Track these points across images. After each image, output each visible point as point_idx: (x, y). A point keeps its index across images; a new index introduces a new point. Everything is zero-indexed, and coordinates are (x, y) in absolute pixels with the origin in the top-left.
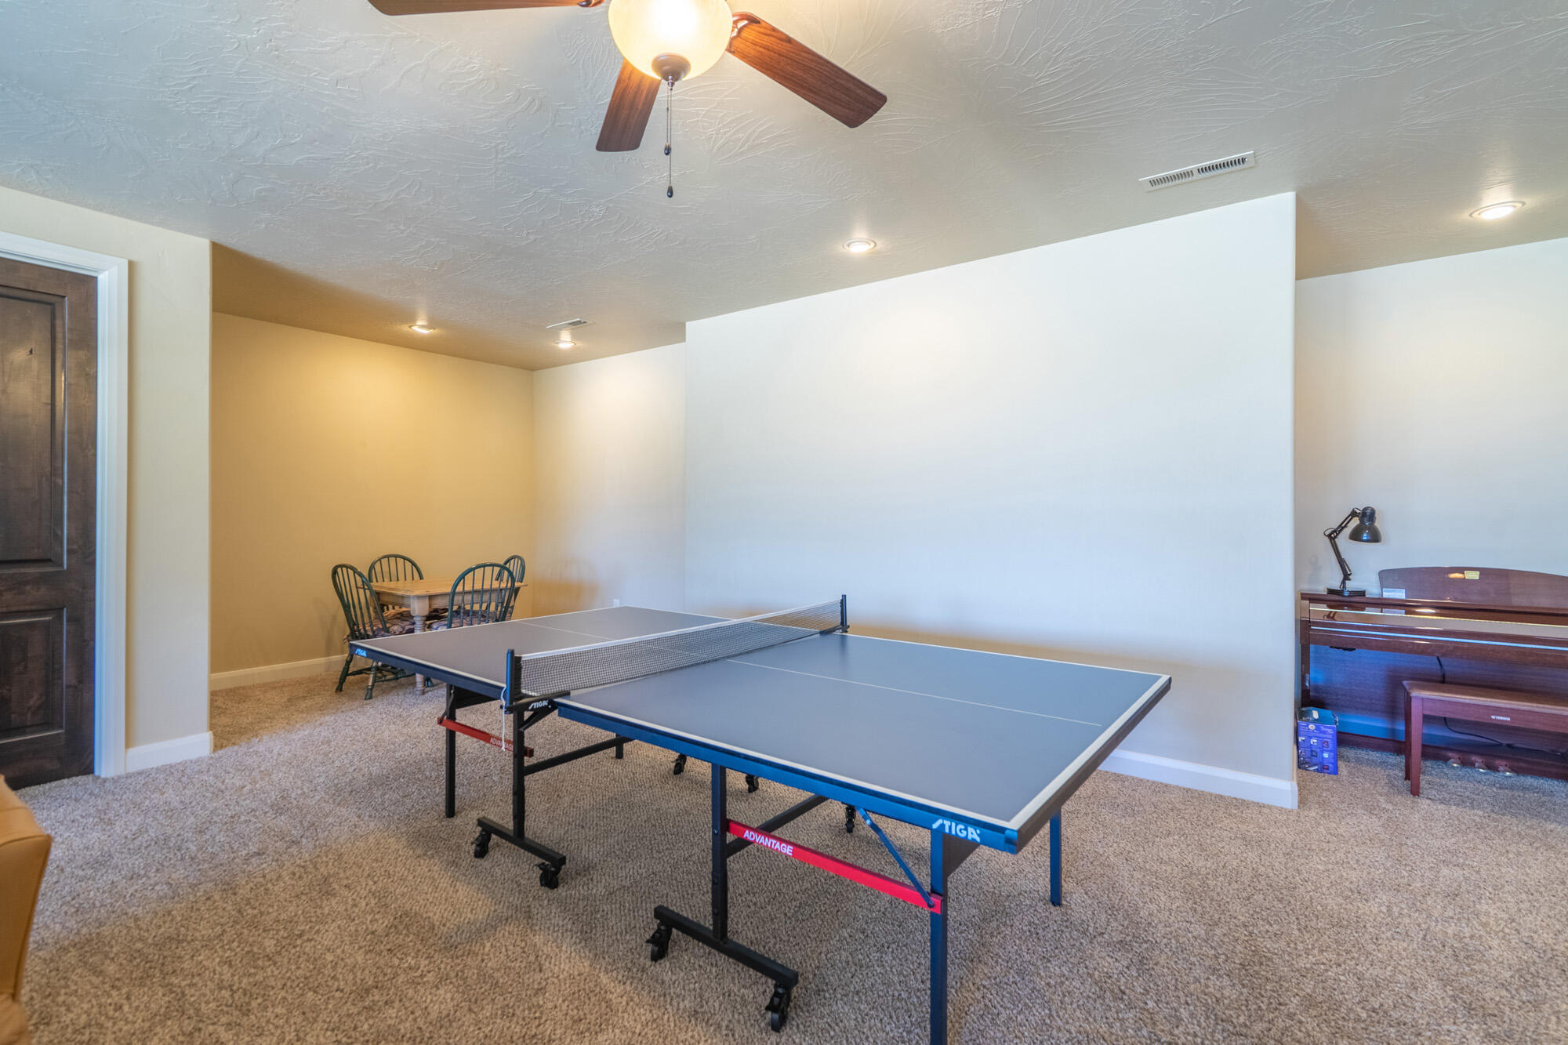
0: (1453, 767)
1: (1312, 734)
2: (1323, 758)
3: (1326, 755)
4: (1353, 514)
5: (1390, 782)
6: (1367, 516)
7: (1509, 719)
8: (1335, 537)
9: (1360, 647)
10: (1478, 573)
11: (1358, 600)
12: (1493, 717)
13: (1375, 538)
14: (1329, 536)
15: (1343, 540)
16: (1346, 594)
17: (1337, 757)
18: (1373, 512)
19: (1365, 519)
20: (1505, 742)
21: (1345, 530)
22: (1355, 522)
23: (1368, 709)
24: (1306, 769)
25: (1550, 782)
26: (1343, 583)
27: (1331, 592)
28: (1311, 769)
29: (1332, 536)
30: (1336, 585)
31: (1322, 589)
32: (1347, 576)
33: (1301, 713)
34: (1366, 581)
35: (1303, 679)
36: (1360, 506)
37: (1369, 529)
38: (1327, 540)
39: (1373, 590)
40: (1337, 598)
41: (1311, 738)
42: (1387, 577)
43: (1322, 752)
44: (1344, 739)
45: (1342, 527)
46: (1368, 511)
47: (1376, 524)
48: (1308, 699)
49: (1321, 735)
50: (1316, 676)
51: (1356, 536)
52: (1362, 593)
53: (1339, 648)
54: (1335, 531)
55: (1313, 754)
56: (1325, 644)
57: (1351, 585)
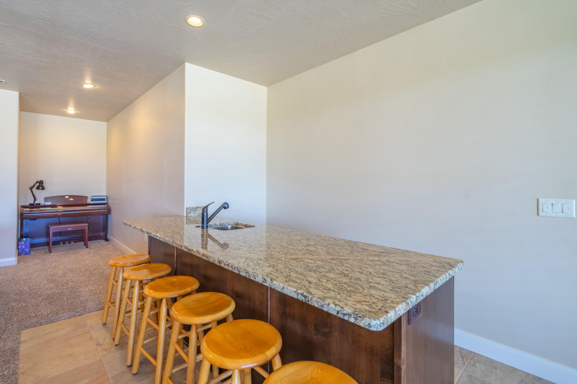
0: (61, 245)
1: (22, 245)
2: (26, 251)
3: (27, 250)
4: (37, 182)
5: (45, 252)
6: (41, 182)
7: (71, 229)
8: (32, 189)
9: (38, 218)
10: (68, 196)
11: (39, 206)
12: (68, 229)
13: (43, 188)
14: (30, 188)
15: (34, 190)
16: (35, 205)
17: (30, 251)
18: (43, 182)
19: (40, 183)
20: (73, 237)
21: (35, 186)
22: (38, 184)
23: (41, 236)
24: (21, 255)
25: (81, 243)
26: (34, 202)
27: (30, 204)
28: (22, 255)
29: (31, 189)
30: (32, 202)
31: (28, 204)
32: (35, 200)
33: (19, 240)
34: (40, 200)
35: (21, 231)
36: (39, 180)
37: (41, 186)
38: (30, 190)
39: (42, 203)
40: (32, 206)
41: (22, 246)
42: (46, 199)
43: (26, 249)
44: (33, 246)
45: (34, 186)
46: (41, 181)
47: (44, 185)
48: (22, 236)
49: (26, 244)
50: (26, 230)
51: (38, 188)
52: (39, 204)
53: (32, 220)
54: (32, 187)
55: (23, 250)
56: (28, 219)
57: (36, 202)
